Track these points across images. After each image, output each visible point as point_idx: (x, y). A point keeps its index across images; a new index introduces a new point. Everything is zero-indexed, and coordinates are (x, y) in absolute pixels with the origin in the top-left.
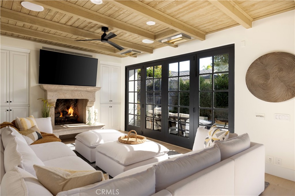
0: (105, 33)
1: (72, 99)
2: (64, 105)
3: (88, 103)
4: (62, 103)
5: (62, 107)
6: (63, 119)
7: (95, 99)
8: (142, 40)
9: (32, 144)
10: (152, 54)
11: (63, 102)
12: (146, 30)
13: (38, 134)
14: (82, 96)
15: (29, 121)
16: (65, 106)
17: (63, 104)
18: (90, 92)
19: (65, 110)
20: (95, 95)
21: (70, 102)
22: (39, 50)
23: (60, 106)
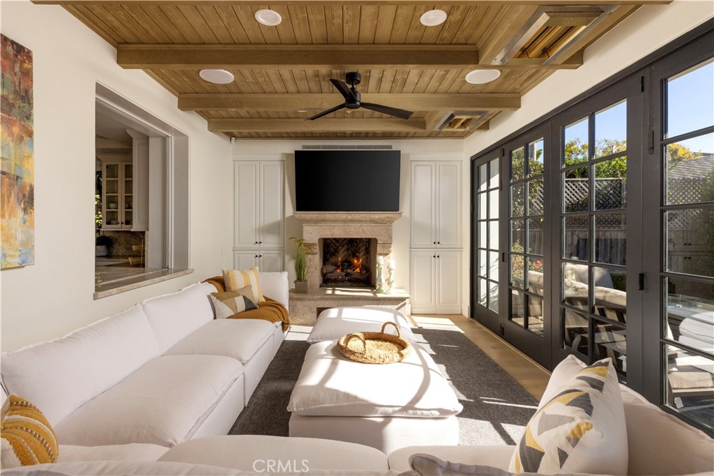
0: (353, 86)
1: (362, 239)
2: (348, 249)
3: (378, 248)
4: (343, 246)
5: (345, 253)
6: (340, 277)
7: (391, 238)
8: (465, 77)
9: (228, 318)
10: (520, 109)
11: (346, 244)
12: (442, 44)
13: (245, 301)
14: (364, 232)
15: (242, 276)
16: (350, 252)
17: (345, 247)
18: (380, 223)
19: (349, 259)
20: (391, 230)
21: (358, 245)
22: (294, 152)
23: (341, 252)
